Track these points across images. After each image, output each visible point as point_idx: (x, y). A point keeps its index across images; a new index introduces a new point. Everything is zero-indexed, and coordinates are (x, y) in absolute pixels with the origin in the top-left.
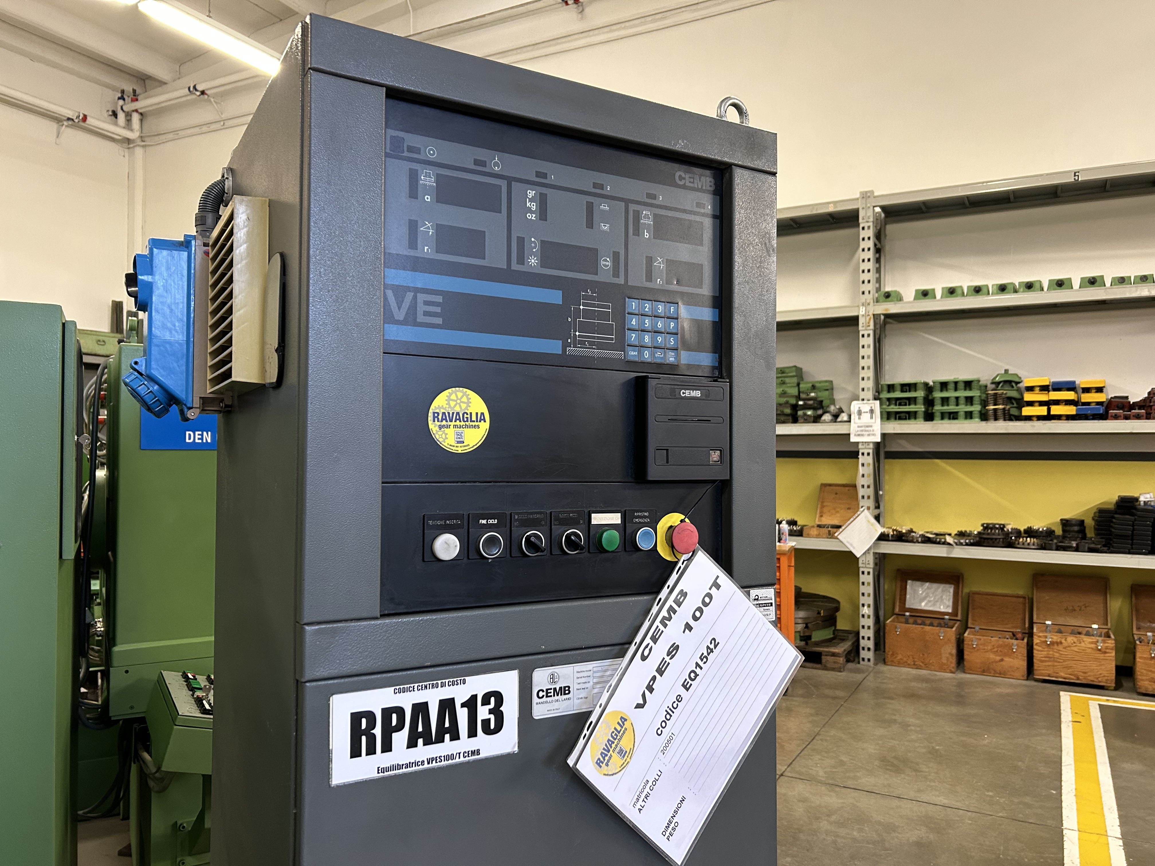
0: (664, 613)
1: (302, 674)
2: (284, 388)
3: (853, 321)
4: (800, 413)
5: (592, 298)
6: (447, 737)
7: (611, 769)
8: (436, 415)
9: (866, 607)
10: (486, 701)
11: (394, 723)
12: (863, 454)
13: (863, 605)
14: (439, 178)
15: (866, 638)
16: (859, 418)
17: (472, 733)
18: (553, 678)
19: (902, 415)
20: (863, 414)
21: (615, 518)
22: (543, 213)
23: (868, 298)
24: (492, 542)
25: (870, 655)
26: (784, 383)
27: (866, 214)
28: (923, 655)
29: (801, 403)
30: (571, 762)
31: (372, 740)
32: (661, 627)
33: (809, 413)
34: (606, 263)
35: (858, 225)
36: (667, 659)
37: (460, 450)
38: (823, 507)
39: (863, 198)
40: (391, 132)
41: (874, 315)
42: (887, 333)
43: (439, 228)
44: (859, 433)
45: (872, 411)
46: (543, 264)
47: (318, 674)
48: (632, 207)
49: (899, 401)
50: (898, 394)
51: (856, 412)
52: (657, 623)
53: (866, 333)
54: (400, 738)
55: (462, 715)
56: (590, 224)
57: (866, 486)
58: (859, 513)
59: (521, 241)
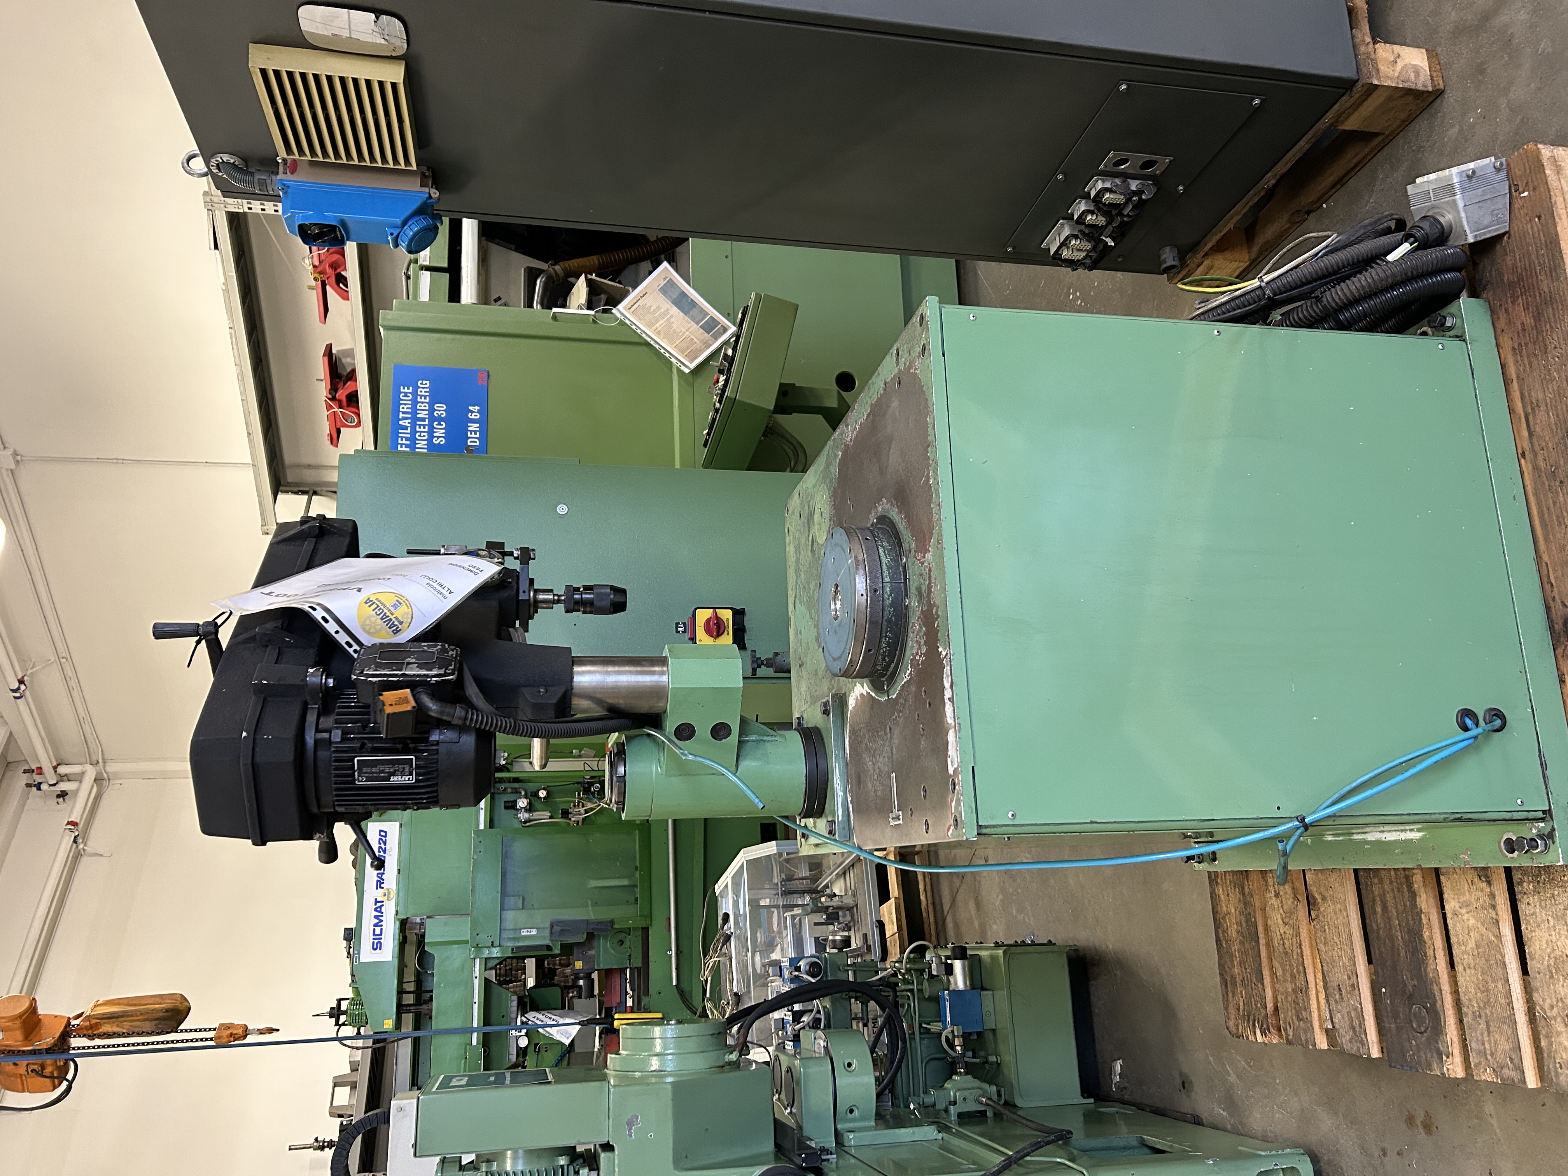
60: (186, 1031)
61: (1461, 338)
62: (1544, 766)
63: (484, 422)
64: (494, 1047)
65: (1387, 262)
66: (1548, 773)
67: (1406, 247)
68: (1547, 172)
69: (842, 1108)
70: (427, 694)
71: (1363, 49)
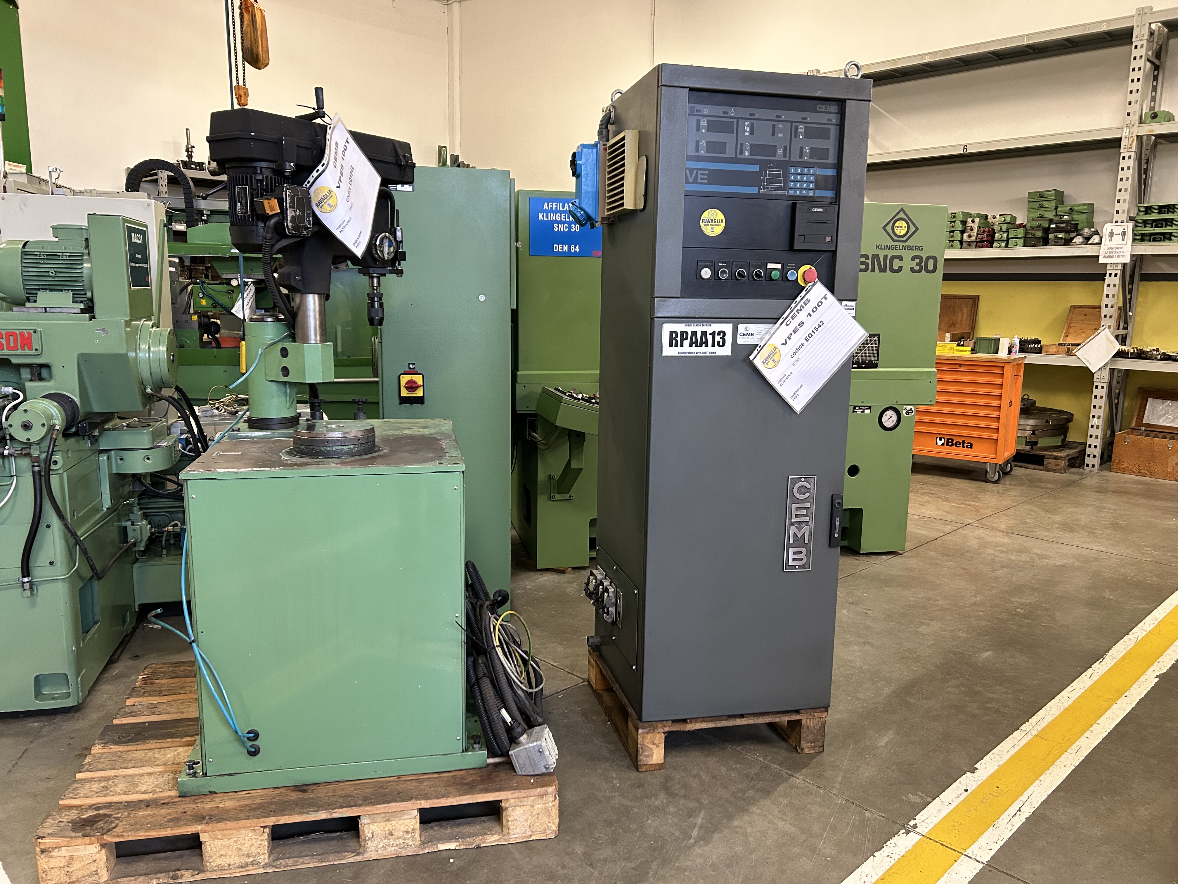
0: (798, 307)
1: (654, 314)
2: (646, 210)
3: (1116, 143)
4: (1051, 236)
5: (773, 168)
6: (704, 345)
7: (768, 366)
8: (703, 221)
9: (1096, 418)
10: (719, 334)
11: (685, 337)
12: (1110, 275)
13: (1093, 417)
14: (708, 121)
15: (1093, 446)
16: (1110, 240)
17: (713, 345)
18: (746, 329)
19: (1157, 236)
20: (1115, 236)
21: (779, 266)
22: (752, 132)
23: (1135, 118)
24: (724, 272)
25: (1096, 462)
26: (1042, 207)
27: (1140, 31)
28: (1149, 463)
29: (1053, 226)
30: (751, 358)
31: (676, 341)
32: (796, 313)
33: (1060, 235)
34: (780, 151)
35: (1132, 43)
36: (798, 327)
37: (712, 235)
38: (1069, 327)
39: (1139, 14)
40: (691, 105)
41: (1137, 136)
42: (1157, 154)
43: (708, 143)
44: (1108, 255)
45: (1124, 233)
46: (751, 154)
47: (659, 315)
48: (794, 124)
49: (1156, 223)
50: (1155, 216)
51: (1108, 234)
52: (795, 311)
53: (1127, 155)
54: (687, 343)
55: (710, 338)
56: (773, 135)
57: (1109, 306)
58: (1099, 331)
59: (742, 145)
60: (244, 67)
61: (466, 750)
62: (230, 775)
63: (569, 254)
64: (232, 264)
65: (500, 710)
66: (226, 777)
67: (508, 719)
68: (539, 790)
69: (124, 454)
70: (278, 221)
71: (660, 725)
